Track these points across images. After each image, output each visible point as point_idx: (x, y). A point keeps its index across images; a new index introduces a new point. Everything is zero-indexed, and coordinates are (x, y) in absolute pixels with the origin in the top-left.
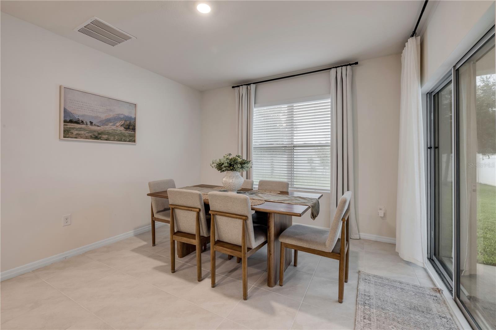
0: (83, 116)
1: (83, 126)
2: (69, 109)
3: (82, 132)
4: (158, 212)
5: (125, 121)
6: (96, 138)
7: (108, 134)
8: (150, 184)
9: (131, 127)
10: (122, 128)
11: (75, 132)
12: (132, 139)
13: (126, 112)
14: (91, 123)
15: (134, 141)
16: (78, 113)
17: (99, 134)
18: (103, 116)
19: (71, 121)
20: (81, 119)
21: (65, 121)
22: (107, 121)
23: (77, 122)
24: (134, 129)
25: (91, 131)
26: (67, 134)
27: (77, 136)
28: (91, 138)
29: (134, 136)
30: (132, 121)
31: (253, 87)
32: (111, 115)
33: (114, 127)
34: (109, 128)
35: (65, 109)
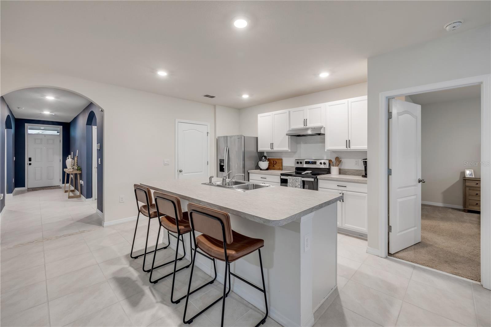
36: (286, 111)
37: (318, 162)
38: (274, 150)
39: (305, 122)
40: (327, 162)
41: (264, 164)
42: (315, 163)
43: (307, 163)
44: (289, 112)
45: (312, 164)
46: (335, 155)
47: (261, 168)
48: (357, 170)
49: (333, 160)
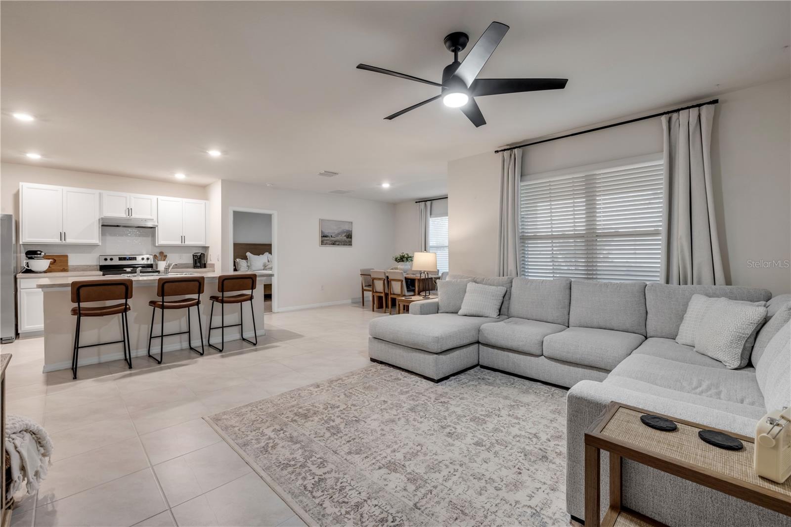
0: (329, 233)
1: (328, 238)
2: (323, 231)
3: (328, 242)
4: (366, 286)
5: (347, 233)
6: (334, 244)
7: (339, 241)
8: (361, 270)
9: (350, 236)
10: (345, 238)
11: (325, 242)
12: (350, 244)
13: (346, 227)
14: (331, 236)
15: (351, 245)
16: (326, 232)
17: (335, 242)
18: (337, 232)
19: (324, 236)
20: (327, 235)
21: (322, 237)
22: (339, 234)
23: (326, 237)
24: (351, 238)
25: (332, 241)
26: (323, 243)
27: (326, 244)
28: (332, 244)
29: (351, 242)
30: (350, 233)
31: (428, 203)
32: (340, 230)
33: (341, 238)
34: (339, 238)
35: (322, 231)
36: (97, 192)
37: (139, 258)
38: (67, 242)
39: (129, 211)
40: (151, 257)
41: (41, 264)
42: (135, 259)
43: (120, 259)
44: (100, 194)
45: (130, 260)
46: (159, 250)
47: (33, 269)
48: (182, 264)
49: (158, 255)
